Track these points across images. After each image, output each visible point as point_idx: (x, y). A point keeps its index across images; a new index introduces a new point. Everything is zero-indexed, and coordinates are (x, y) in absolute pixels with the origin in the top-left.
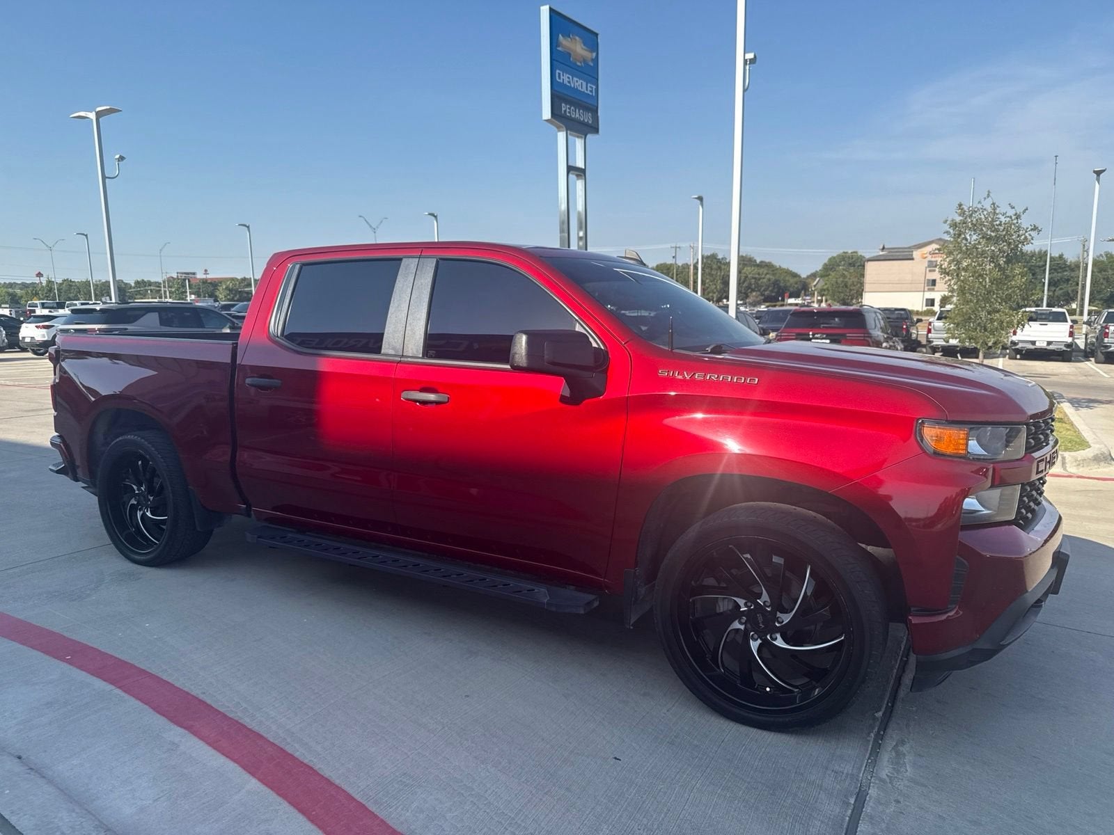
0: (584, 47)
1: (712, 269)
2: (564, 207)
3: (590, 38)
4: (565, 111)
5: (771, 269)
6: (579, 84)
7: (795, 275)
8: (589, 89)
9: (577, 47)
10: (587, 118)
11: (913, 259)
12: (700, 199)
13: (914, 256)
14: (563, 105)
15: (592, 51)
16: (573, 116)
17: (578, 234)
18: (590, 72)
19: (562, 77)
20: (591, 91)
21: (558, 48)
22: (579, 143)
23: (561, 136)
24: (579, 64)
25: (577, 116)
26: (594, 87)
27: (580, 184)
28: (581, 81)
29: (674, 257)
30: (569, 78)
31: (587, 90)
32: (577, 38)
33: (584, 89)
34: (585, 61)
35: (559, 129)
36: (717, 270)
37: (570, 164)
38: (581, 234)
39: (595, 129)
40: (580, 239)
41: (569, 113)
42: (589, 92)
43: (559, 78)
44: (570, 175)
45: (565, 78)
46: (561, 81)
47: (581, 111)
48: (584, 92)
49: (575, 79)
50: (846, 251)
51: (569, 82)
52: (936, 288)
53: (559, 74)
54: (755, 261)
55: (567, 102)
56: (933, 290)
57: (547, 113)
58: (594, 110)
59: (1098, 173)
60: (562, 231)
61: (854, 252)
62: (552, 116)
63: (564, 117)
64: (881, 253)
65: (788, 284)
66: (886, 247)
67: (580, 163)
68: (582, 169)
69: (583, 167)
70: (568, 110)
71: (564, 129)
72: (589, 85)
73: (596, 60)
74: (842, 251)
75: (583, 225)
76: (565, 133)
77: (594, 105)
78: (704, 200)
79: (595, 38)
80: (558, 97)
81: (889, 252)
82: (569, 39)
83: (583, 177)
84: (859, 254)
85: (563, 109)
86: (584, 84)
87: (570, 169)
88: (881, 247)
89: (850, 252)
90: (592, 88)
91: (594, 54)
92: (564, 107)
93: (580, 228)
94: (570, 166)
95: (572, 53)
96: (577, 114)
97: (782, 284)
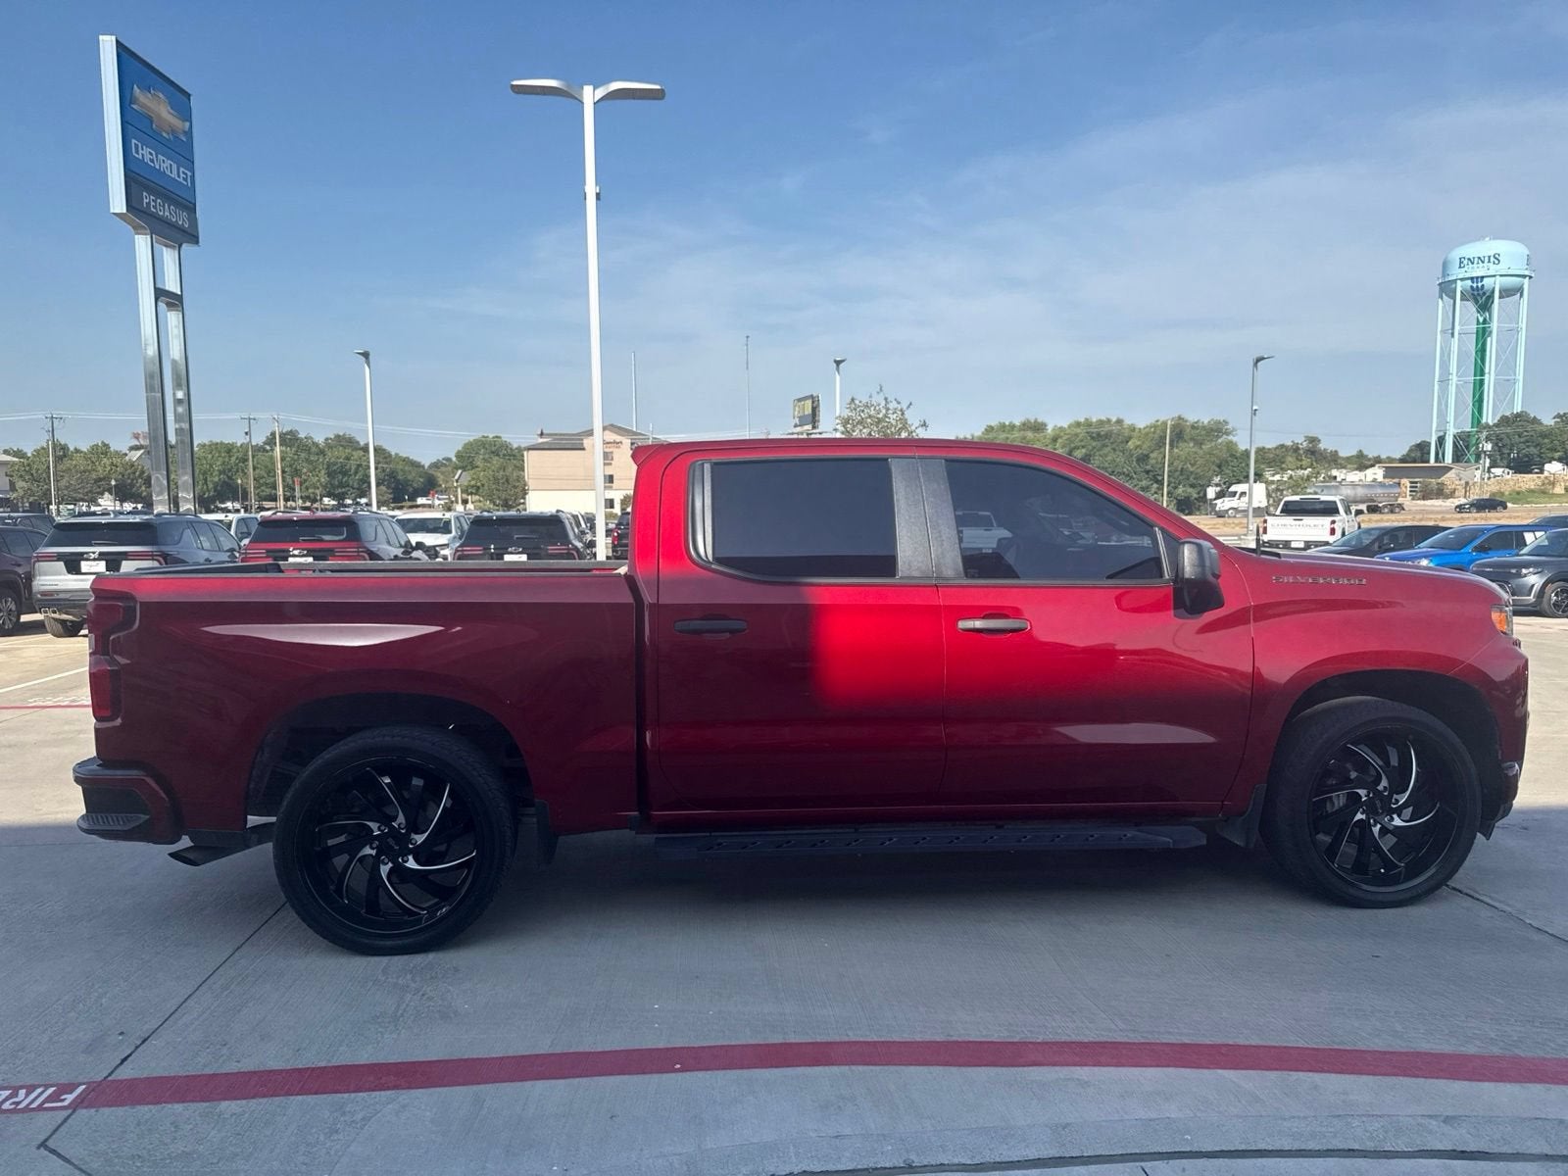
0: (172, 111)
1: (309, 453)
2: (152, 351)
3: (180, 98)
4: (148, 204)
5: (382, 456)
6: (165, 165)
7: (416, 465)
8: (182, 175)
9: (162, 110)
10: (181, 219)
11: (584, 449)
12: (366, 355)
13: (585, 445)
14: (145, 194)
15: (184, 120)
16: (161, 213)
17: (174, 394)
18: (182, 149)
19: (141, 151)
20: (185, 179)
21: (133, 106)
22: (169, 256)
23: (142, 243)
24: (165, 135)
25: (167, 213)
26: (189, 174)
27: (173, 318)
28: (169, 162)
29: (246, 433)
30: (151, 154)
31: (179, 177)
32: (161, 95)
33: (174, 175)
34: (173, 132)
35: (138, 229)
36: (317, 454)
37: (159, 285)
38: (180, 395)
39: (194, 239)
40: (179, 402)
41: (155, 207)
42: (181, 180)
43: (137, 152)
44: (160, 304)
45: (145, 153)
46: (140, 157)
47: (172, 207)
48: (174, 179)
49: (161, 157)
50: (486, 435)
51: (152, 161)
52: (614, 485)
53: (136, 146)
54: (358, 442)
55: (151, 191)
56: (611, 488)
57: (118, 203)
58: (190, 208)
59: (838, 363)
60: (150, 388)
61: (497, 437)
62: (127, 210)
63: (145, 213)
64: (541, 440)
65: (410, 477)
66: (544, 432)
67: (172, 286)
68: (177, 295)
69: (179, 293)
70: (152, 204)
71: (149, 231)
72: (182, 169)
73: (189, 133)
74: (480, 435)
75: (183, 380)
76: (149, 237)
77: (190, 202)
78: (371, 357)
79: (186, 99)
80: (135, 180)
81: (555, 439)
82: (149, 95)
83: (180, 309)
84: (504, 439)
85: (145, 200)
86: (175, 166)
87: (160, 293)
88: (539, 433)
89: (491, 436)
90: (186, 174)
91: (187, 124)
92: (147, 199)
93: (178, 385)
94: (159, 289)
95: (155, 119)
96: (166, 212)
97: (400, 477)
